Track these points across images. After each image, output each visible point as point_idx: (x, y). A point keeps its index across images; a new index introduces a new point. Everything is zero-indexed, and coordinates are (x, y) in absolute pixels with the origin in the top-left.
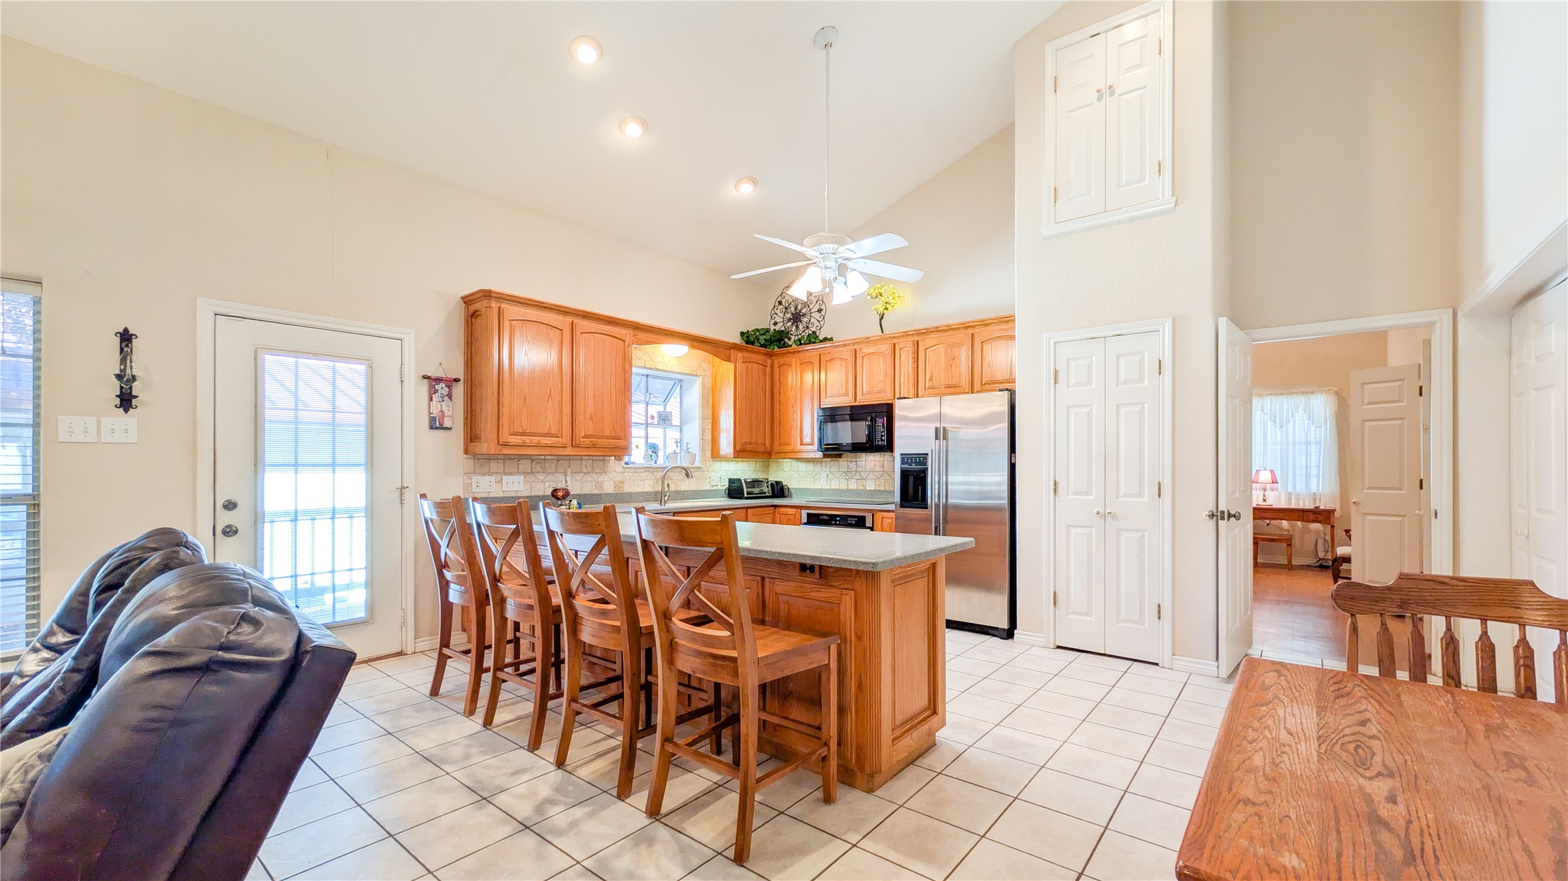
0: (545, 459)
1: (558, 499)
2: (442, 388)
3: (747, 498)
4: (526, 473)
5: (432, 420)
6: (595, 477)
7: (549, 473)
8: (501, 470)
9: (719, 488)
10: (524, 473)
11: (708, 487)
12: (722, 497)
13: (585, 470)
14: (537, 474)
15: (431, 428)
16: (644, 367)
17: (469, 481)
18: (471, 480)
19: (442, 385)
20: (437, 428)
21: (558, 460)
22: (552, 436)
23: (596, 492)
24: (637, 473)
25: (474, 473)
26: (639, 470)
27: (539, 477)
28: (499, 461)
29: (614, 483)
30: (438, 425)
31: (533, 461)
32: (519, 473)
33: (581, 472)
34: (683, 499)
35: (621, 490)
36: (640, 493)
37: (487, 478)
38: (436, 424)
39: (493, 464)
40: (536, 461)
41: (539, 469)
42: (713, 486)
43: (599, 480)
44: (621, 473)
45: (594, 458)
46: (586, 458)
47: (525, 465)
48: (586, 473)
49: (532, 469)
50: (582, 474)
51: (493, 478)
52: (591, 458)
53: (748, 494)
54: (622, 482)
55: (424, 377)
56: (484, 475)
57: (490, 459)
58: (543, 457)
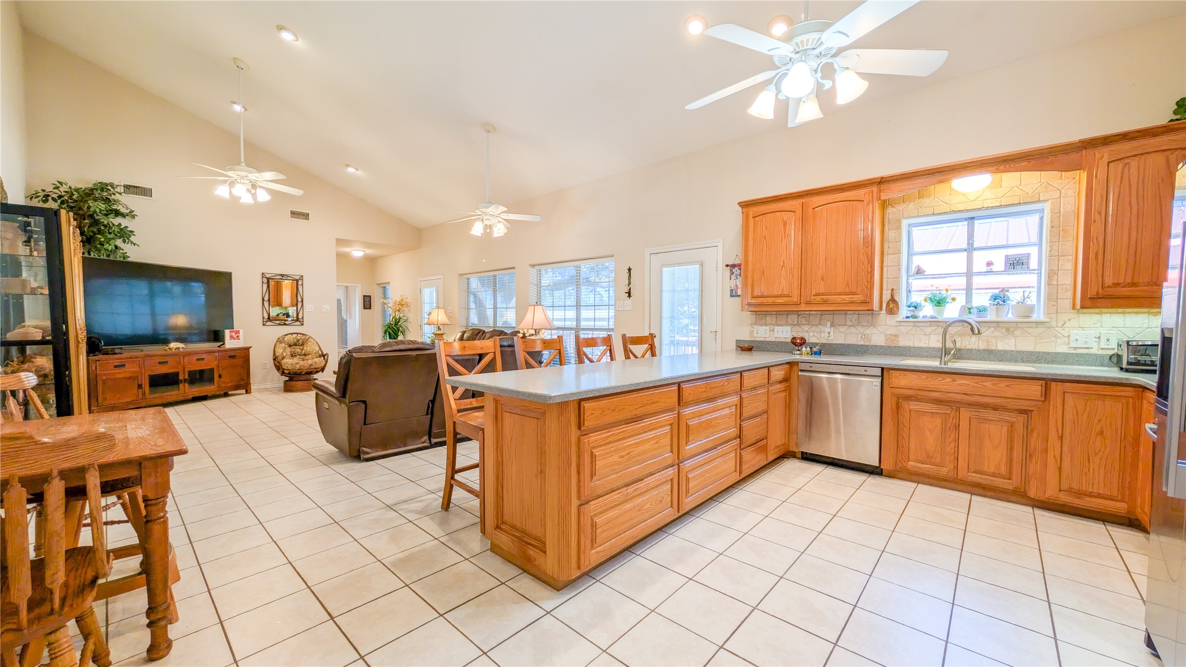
0: (810, 314)
1: (796, 345)
2: (736, 271)
3: (1127, 371)
4: (793, 325)
5: (732, 291)
6: (861, 329)
7: (813, 325)
8: (774, 322)
9: (1092, 351)
10: (791, 324)
11: (1062, 349)
12: (1102, 366)
13: (849, 323)
14: (802, 326)
15: (731, 296)
16: (933, 214)
17: (753, 329)
18: (753, 328)
19: (737, 268)
20: (734, 296)
21: (822, 315)
22: (785, 296)
23: (862, 343)
24: (918, 327)
25: (755, 324)
26: (920, 324)
27: (804, 328)
28: (772, 316)
29: (886, 335)
30: (734, 294)
31: (799, 315)
32: (787, 324)
33: (846, 325)
34: (1000, 361)
35: (895, 344)
36: (922, 348)
37: (764, 327)
38: (733, 294)
39: (768, 318)
40: (801, 316)
41: (804, 321)
42: (1075, 348)
43: (866, 332)
44: (896, 326)
45: (860, 312)
46: (851, 312)
47: (793, 318)
48: (850, 326)
49: (798, 322)
50: (846, 327)
51: (768, 327)
52: (857, 312)
53: (1129, 363)
54: (896, 336)
55: (727, 266)
56: (762, 326)
57: (766, 315)
58: (808, 312)
